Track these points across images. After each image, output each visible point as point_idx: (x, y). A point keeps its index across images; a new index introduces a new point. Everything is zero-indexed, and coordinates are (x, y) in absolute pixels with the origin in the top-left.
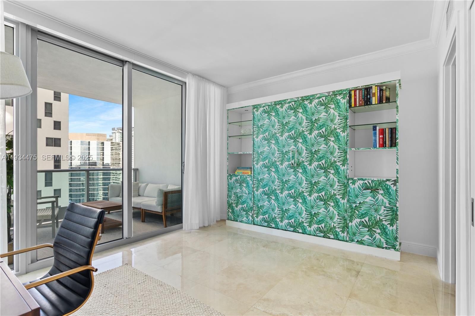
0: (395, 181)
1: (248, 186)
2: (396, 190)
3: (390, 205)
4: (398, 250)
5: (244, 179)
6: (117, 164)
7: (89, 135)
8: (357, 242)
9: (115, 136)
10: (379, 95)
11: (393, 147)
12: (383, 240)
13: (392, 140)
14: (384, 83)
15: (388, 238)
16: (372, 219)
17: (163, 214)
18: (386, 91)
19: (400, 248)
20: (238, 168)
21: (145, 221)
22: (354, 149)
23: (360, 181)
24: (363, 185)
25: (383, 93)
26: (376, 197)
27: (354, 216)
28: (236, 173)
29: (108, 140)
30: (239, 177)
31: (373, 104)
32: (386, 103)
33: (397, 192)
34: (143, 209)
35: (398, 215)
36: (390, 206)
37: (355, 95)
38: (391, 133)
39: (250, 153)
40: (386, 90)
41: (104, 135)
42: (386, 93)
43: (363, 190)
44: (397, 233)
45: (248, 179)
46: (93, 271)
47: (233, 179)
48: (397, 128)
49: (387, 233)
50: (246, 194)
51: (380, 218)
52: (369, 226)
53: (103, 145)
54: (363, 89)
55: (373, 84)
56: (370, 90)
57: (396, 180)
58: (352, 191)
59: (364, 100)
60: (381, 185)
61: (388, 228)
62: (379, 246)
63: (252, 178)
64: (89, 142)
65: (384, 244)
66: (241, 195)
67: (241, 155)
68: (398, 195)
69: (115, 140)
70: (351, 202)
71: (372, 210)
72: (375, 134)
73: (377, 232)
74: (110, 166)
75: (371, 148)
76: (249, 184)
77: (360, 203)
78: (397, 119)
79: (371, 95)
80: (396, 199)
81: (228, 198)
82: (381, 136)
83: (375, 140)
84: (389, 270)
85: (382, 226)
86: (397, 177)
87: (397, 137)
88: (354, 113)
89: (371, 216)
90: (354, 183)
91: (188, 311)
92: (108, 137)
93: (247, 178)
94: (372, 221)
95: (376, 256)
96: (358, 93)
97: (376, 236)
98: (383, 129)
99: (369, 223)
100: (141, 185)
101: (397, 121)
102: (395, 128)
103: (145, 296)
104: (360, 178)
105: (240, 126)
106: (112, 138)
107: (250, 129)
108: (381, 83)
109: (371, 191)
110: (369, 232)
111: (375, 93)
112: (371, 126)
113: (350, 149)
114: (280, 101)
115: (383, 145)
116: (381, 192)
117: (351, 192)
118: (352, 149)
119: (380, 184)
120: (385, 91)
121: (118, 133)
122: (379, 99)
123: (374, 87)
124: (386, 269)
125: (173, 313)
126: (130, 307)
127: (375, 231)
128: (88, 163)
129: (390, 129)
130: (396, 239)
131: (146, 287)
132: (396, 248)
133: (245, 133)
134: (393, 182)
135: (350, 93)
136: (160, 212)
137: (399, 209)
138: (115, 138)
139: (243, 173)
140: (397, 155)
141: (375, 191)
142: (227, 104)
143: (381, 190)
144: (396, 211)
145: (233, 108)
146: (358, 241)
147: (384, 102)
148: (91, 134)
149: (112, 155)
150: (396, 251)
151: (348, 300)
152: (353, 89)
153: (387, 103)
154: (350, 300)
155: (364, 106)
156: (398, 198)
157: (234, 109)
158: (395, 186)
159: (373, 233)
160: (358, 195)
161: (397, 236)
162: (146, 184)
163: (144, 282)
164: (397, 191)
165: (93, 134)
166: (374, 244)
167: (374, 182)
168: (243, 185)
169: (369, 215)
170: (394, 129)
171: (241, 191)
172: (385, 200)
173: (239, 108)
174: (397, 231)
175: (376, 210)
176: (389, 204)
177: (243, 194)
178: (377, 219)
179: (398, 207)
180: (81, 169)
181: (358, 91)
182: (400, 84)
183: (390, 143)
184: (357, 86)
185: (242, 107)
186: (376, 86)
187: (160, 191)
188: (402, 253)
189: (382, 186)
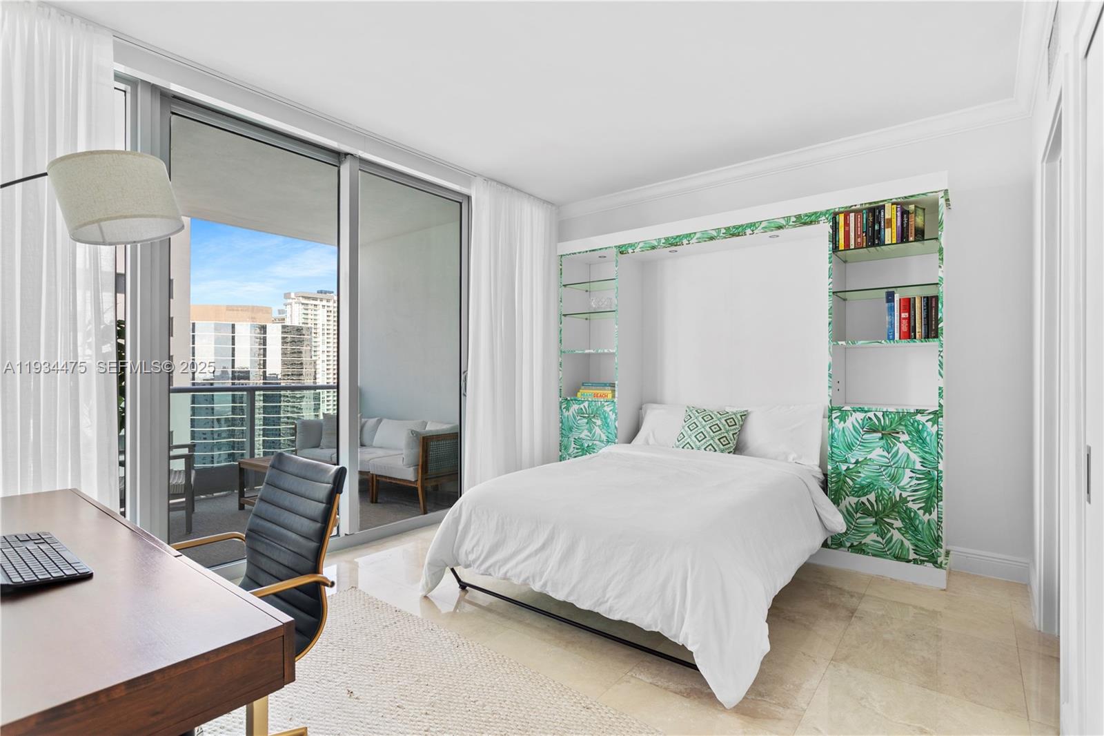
0: (934, 413)
1: (606, 424)
2: (938, 434)
3: (924, 467)
4: (943, 565)
5: (597, 409)
6: (295, 375)
7: (233, 310)
8: (850, 547)
9: (292, 310)
10: (899, 224)
11: (931, 340)
12: (907, 544)
13: (928, 322)
14: (912, 196)
15: (919, 540)
16: (883, 497)
17: (419, 486)
18: (915, 216)
19: (946, 561)
20: (583, 385)
21: (379, 501)
22: (844, 343)
23: (858, 413)
24: (865, 424)
25: (908, 221)
26: (892, 448)
27: (843, 490)
28: (579, 394)
29: (275, 319)
30: (586, 404)
31: (886, 243)
32: (915, 241)
33: (941, 439)
34: (373, 475)
35: (941, 489)
36: (925, 469)
37: (847, 224)
38: (928, 309)
39: (611, 351)
40: (915, 211)
41: (267, 310)
42: (915, 219)
43: (863, 433)
44: (939, 529)
45: (605, 408)
46: (327, 585)
47: (572, 410)
48: (940, 298)
49: (916, 529)
50: (602, 442)
51: (901, 494)
52: (877, 514)
53: (265, 332)
54: (864, 211)
55: (886, 201)
56: (880, 213)
57: (937, 411)
58: (838, 436)
59: (866, 235)
60: (903, 423)
61: (920, 518)
62: (900, 558)
63: (614, 406)
64: (233, 326)
65: (911, 552)
66: (590, 444)
67: (589, 355)
68: (942, 446)
69: (292, 319)
70: (837, 460)
71: (883, 477)
72: (892, 309)
73: (894, 526)
74: (280, 379)
75: (883, 341)
76: (609, 420)
77: (857, 462)
78: (941, 278)
79: (882, 224)
80: (938, 453)
81: (560, 451)
82: (905, 315)
83: (892, 324)
84: (922, 609)
85: (905, 512)
86: (940, 406)
87: (939, 317)
88: (845, 262)
89: (881, 491)
90: (843, 418)
91: (495, 679)
92: (275, 315)
93: (603, 406)
94: (883, 503)
95: (891, 579)
96: (853, 218)
97: (892, 535)
98: (910, 299)
99: (878, 507)
100: (366, 422)
101: (940, 281)
102: (937, 298)
103: (401, 651)
104: (857, 406)
105: (587, 291)
106: (283, 316)
107: (611, 299)
108: (906, 197)
109: (883, 434)
110: (878, 527)
111: (890, 220)
112: (883, 293)
113: (835, 343)
114: (677, 236)
115: (909, 334)
116: (905, 437)
117: (836, 437)
118: (840, 343)
119: (901, 419)
120: (913, 215)
121: (298, 305)
122: (900, 232)
123: (888, 206)
124: (915, 607)
125: (464, 683)
126: (374, 670)
127: (891, 525)
128: (230, 373)
129: (925, 299)
130: (937, 541)
131: (401, 632)
132: (936, 562)
133: (598, 308)
134: (932, 416)
135: (835, 219)
136: (413, 480)
137: (944, 475)
138: (291, 316)
139: (596, 395)
140: (939, 355)
141: (889, 436)
142: (559, 242)
143: (903, 433)
144: (937, 480)
145: (573, 252)
146: (852, 546)
147: (911, 239)
148: (237, 306)
149: (284, 354)
150: (937, 568)
151: (830, 666)
152: (841, 210)
153: (919, 240)
154: (834, 666)
155: (866, 247)
156: (942, 451)
157: (575, 253)
158: (936, 425)
159: (886, 528)
160: (852, 444)
161: (940, 534)
162: (378, 420)
163: (395, 623)
164: (940, 437)
165: (240, 306)
166: (888, 553)
167: (887, 416)
168: (595, 423)
169: (878, 488)
170: (934, 299)
171: (591, 436)
172: (914, 457)
173: (587, 251)
174: (940, 523)
175: (893, 478)
176: (921, 464)
177: (595, 442)
178: (895, 497)
179: (941, 472)
180: (215, 386)
181: (852, 215)
182: (947, 200)
183: (925, 330)
184: (850, 205)
185: (593, 250)
186: (893, 204)
187: (413, 434)
188: (950, 573)
189: (906, 426)
